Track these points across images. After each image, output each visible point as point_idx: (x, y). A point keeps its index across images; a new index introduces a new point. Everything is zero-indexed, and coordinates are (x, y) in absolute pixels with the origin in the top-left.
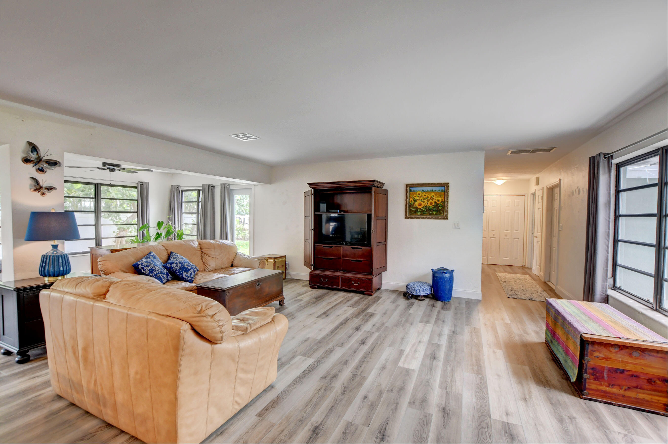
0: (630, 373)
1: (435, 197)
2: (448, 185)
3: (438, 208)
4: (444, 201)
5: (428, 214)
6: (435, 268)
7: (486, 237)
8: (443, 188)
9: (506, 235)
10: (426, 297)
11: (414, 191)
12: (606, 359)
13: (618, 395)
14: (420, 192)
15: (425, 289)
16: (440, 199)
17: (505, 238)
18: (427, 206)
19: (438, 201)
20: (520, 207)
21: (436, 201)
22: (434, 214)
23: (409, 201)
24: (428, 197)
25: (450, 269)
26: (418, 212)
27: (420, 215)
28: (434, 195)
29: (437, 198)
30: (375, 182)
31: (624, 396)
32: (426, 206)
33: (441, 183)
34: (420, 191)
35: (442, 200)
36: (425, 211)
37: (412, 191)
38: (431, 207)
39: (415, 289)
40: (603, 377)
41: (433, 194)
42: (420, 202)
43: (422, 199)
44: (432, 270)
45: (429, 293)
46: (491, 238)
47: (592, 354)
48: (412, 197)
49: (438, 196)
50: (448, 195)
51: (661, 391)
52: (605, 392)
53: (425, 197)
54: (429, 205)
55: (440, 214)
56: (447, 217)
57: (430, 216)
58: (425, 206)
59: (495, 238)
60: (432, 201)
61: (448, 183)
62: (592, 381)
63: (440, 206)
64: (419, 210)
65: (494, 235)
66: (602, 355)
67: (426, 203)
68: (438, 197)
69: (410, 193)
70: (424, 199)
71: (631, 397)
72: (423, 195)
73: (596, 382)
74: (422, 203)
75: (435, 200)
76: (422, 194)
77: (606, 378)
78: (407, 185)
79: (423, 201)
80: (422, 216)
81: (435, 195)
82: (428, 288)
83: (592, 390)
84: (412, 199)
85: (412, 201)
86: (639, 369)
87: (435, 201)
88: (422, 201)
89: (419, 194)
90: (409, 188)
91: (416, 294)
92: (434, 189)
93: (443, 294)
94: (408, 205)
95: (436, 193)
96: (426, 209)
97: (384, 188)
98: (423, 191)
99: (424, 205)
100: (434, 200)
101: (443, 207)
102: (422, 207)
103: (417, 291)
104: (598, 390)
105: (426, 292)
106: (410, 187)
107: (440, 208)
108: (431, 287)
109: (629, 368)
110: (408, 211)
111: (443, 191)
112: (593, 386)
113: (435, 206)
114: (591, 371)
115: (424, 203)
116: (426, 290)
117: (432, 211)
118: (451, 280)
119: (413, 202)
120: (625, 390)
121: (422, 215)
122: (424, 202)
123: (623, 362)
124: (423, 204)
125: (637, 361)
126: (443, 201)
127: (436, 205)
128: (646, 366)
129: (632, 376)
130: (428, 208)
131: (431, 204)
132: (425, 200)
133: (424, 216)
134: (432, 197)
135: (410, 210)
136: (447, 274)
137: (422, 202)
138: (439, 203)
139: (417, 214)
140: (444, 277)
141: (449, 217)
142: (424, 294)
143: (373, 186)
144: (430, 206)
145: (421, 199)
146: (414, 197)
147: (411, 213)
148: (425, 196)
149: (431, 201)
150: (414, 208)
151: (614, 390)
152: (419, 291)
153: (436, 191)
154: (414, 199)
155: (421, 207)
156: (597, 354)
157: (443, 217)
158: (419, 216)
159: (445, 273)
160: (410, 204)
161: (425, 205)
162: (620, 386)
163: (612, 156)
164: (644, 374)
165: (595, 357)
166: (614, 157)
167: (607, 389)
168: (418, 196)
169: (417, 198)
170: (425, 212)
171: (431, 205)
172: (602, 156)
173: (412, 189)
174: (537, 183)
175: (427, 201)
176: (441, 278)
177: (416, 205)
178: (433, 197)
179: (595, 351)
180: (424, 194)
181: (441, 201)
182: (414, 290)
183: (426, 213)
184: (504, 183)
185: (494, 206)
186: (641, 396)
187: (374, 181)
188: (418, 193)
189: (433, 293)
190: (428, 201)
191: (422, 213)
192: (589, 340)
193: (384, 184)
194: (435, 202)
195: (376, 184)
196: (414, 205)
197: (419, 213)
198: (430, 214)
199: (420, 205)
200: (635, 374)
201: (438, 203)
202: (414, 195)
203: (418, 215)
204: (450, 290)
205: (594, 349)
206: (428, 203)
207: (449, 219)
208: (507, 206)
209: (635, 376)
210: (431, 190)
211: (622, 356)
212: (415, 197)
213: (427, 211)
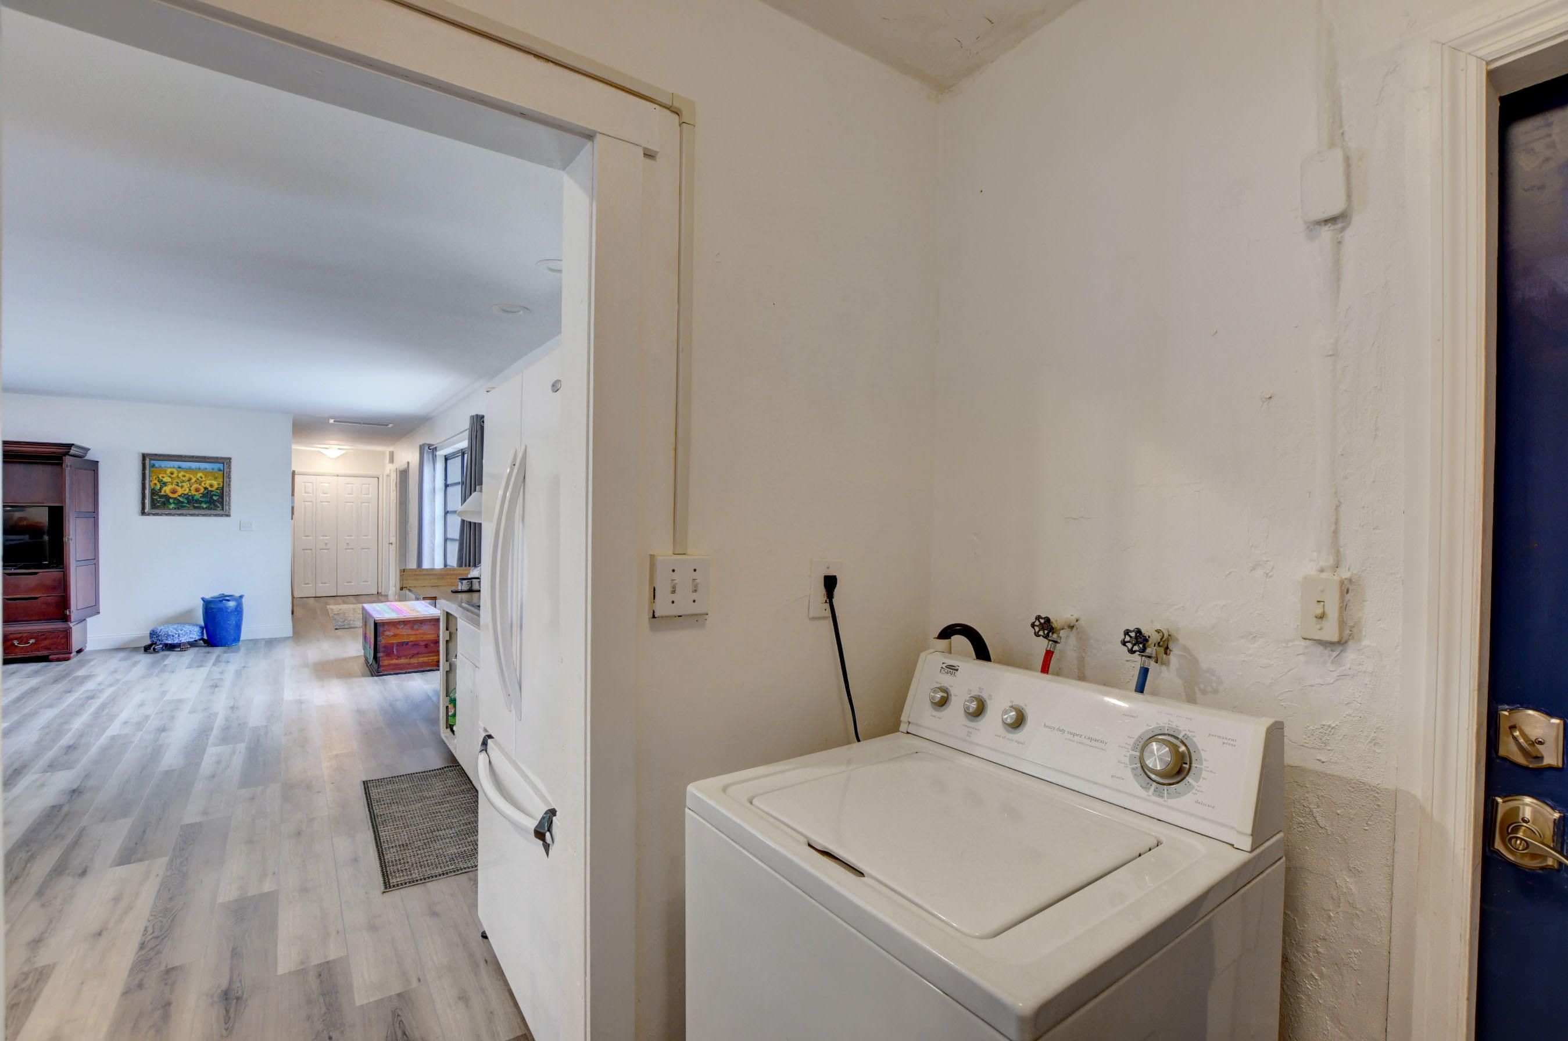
0: (413, 643)
1: (204, 479)
2: (230, 462)
3: (211, 497)
4: (223, 487)
5: (192, 508)
6: (208, 596)
7: (311, 549)
8: (221, 466)
9: (348, 544)
10: (193, 644)
11: (160, 467)
12: (395, 635)
13: (405, 664)
14: (174, 470)
15: (190, 631)
16: (215, 483)
17: (346, 549)
18: (190, 494)
19: (211, 486)
20: (370, 496)
21: (207, 486)
22: (203, 508)
23: (150, 485)
24: (190, 480)
25: (237, 594)
26: (171, 504)
27: (175, 509)
28: (203, 476)
29: (208, 482)
30: (72, 448)
31: (409, 664)
32: (187, 494)
33: (217, 458)
34: (174, 468)
35: (219, 484)
36: (186, 502)
37: (156, 468)
38: (198, 496)
39: (170, 633)
40: (393, 652)
41: (199, 475)
42: (174, 486)
43: (177, 483)
44: (203, 599)
45: (197, 638)
46: (321, 549)
47: (383, 634)
48: (156, 477)
49: (210, 478)
50: (229, 477)
51: (434, 652)
52: (396, 665)
53: (184, 479)
54: (193, 492)
55: (216, 508)
56: (229, 512)
57: (197, 512)
58: (185, 495)
59: (328, 549)
60: (200, 487)
61: (230, 459)
62: (385, 658)
63: (216, 495)
64: (171, 501)
65: (326, 544)
66: (392, 634)
67: (188, 490)
68: (210, 480)
69: (152, 469)
70: (183, 482)
71: (414, 663)
72: (180, 475)
73: (388, 658)
74: (179, 489)
75: (205, 484)
76: (179, 472)
77: (395, 652)
78: (144, 456)
79: (180, 485)
80: (180, 512)
81: (206, 476)
82: (197, 629)
83: (386, 666)
84: (156, 482)
85: (156, 484)
86: (419, 638)
87: (205, 486)
88: (178, 485)
89: (172, 473)
90: (148, 461)
91: (173, 642)
92: (203, 465)
93: (225, 634)
94: (147, 492)
95: (207, 473)
96: (187, 499)
97: (90, 456)
98: (179, 468)
99: (183, 492)
100: (203, 484)
101: (222, 496)
102: (179, 496)
103: (173, 636)
104: (389, 665)
105: (191, 636)
106: (151, 460)
107: (215, 498)
108: (202, 628)
109: (412, 639)
110: (147, 501)
111: (220, 470)
112: (386, 663)
113: (204, 495)
114: (383, 649)
115: (184, 489)
116: (193, 633)
117: (200, 503)
118: (239, 611)
119: (158, 487)
120: (410, 658)
121: (178, 509)
122: (182, 487)
123: (408, 635)
124: (180, 491)
125: (417, 632)
126: (221, 486)
127: (207, 493)
128: (423, 634)
129: (414, 645)
130: (190, 498)
131: (197, 490)
132: (184, 484)
133: (184, 512)
134: (200, 479)
135: (153, 501)
136: (230, 602)
137: (177, 487)
138: (213, 489)
139: (168, 507)
140: (226, 607)
141: (233, 512)
142: (187, 640)
143: (67, 454)
144: (195, 495)
145: (176, 481)
146: (161, 478)
147: (154, 505)
148: (184, 476)
149: (196, 486)
150: (161, 497)
151: (402, 661)
152: (179, 636)
153: (206, 469)
154: (160, 481)
155: (175, 496)
156: (387, 633)
157: (221, 512)
158: (172, 512)
159: (228, 600)
160: (153, 489)
161: (186, 492)
162: (406, 656)
163: (436, 448)
164: (423, 641)
165: (386, 636)
166: (438, 449)
167: (397, 662)
168: (170, 477)
169: (166, 479)
170: (185, 505)
171: (196, 493)
172: (427, 448)
173: (157, 463)
174: (392, 460)
175: (189, 486)
176: (221, 610)
177: (165, 492)
178: (202, 480)
179: (385, 631)
180: (182, 473)
181: (216, 486)
182: (169, 635)
183: (188, 505)
184: (342, 455)
185: (326, 493)
186: (421, 660)
187: (70, 446)
188: (169, 471)
189: (205, 637)
190: (191, 486)
191: (179, 505)
192: (380, 621)
193: (87, 450)
194: (206, 488)
195: (73, 451)
196: (161, 492)
197: (172, 506)
198: (195, 508)
199: (174, 492)
200: (416, 643)
201: (210, 489)
202: (160, 473)
203: (170, 509)
204: (238, 627)
205: (385, 629)
206: (190, 490)
207: (231, 515)
208: (348, 494)
209: (416, 644)
210: (198, 467)
211: (407, 630)
212: (163, 477)
213: (189, 503)
